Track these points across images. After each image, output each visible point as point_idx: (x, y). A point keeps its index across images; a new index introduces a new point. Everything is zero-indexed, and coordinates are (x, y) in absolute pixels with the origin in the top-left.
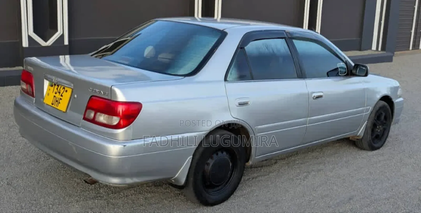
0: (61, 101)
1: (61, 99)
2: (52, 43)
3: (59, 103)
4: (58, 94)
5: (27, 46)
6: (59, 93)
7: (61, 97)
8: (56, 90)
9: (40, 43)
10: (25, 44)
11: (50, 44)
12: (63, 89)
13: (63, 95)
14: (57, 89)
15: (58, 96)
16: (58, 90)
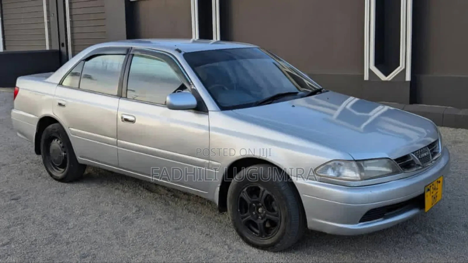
2: (392, 78)
5: (367, 79)
9: (380, 77)
10: (366, 77)
11: (390, 79)
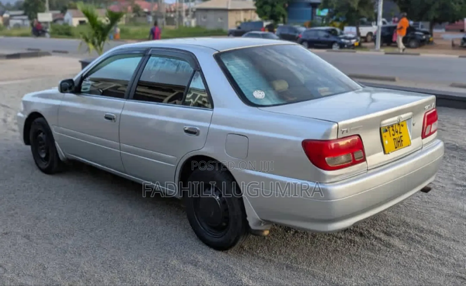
0: (402, 138)
1: (401, 136)
3: (402, 141)
4: (396, 134)
6: (397, 132)
7: (401, 135)
8: (392, 132)
12: (398, 126)
13: (401, 132)
14: (393, 130)
15: (397, 136)
16: (395, 130)
